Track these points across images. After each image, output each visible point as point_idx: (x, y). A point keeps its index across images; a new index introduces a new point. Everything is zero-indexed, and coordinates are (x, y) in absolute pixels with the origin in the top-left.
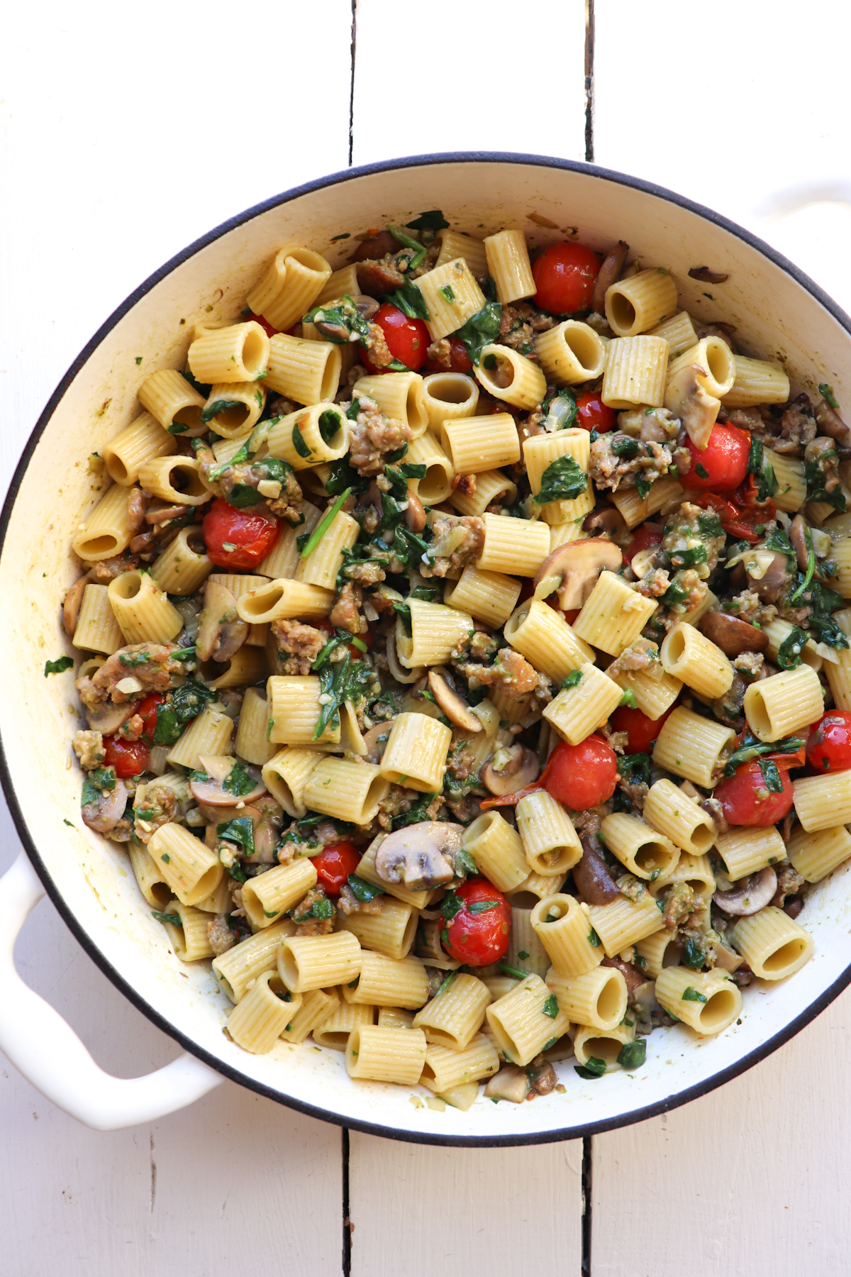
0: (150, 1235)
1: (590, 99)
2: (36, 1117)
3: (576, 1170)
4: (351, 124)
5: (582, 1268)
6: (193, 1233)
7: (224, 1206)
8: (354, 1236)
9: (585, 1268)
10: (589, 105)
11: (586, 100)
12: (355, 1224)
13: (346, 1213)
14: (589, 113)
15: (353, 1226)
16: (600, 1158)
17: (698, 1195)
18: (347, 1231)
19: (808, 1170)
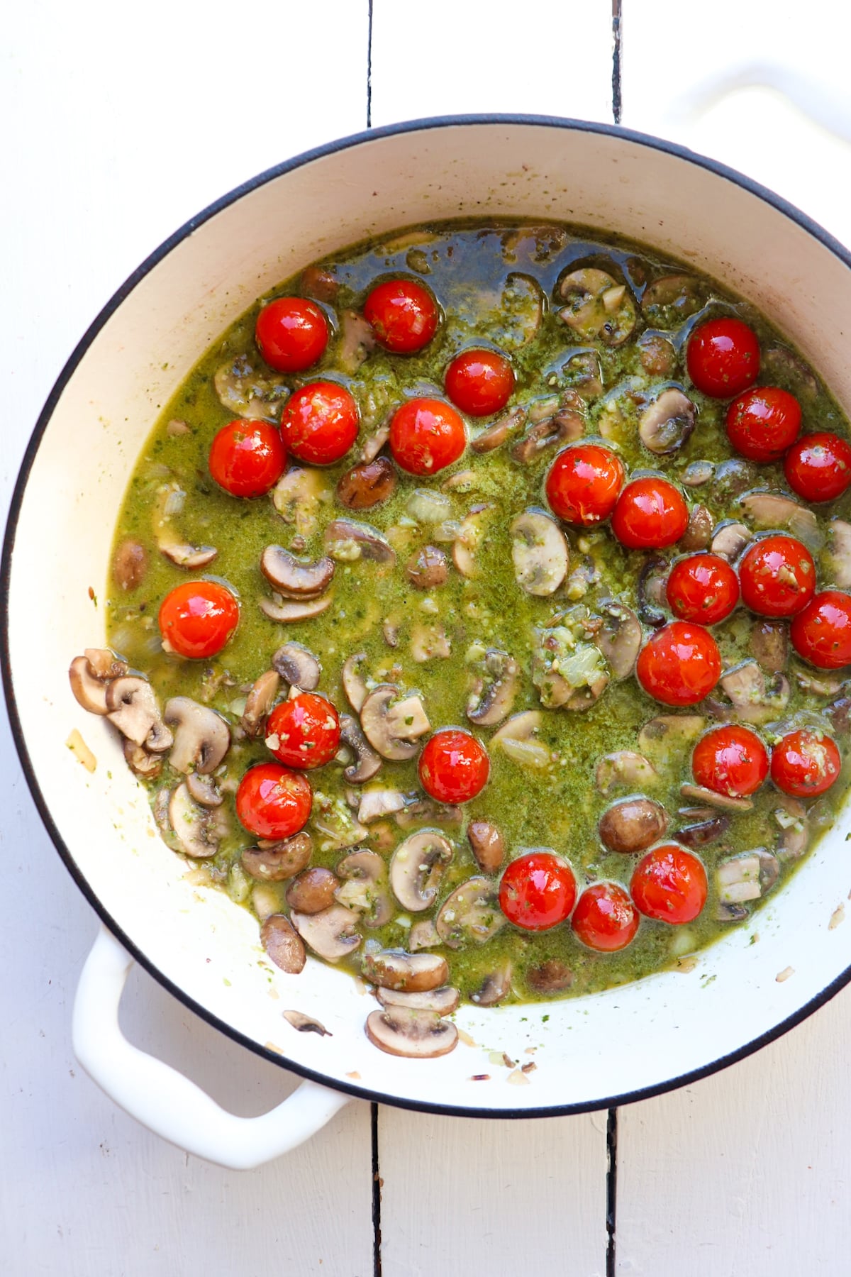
0: (186, 1187)
1: (618, 42)
2: (73, 1075)
3: (600, 1129)
4: (370, 74)
5: (607, 1222)
6: (227, 1186)
8: (383, 1191)
9: (610, 1222)
10: (617, 47)
11: (614, 43)
12: (384, 1179)
13: (375, 1168)
14: (616, 57)
15: (382, 1181)
16: (625, 1118)
17: (722, 1155)
18: (377, 1185)
19: (831, 1132)
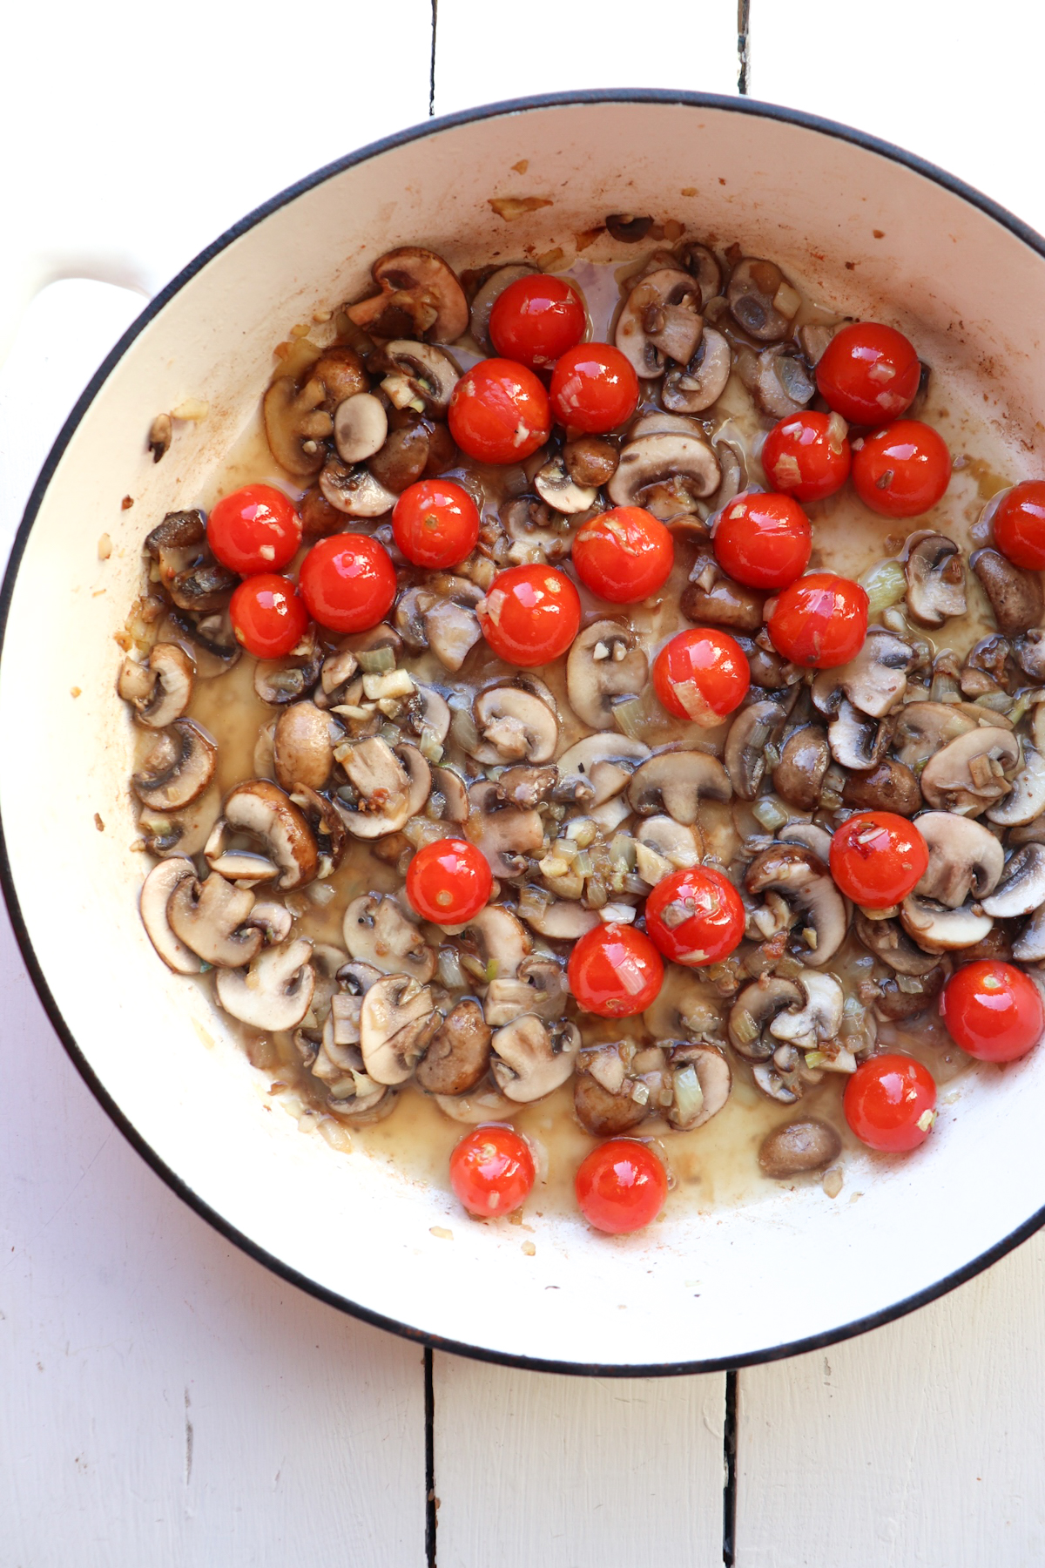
0: (186, 1512)
1: (744, 65)
2: (41, 1368)
3: (717, 1433)
4: (432, 98)
5: (724, 1551)
6: (239, 1509)
7: (278, 1476)
8: (439, 1514)
9: (727, 1550)
10: (743, 73)
11: (740, 66)
12: (441, 1499)
13: (430, 1484)
15: (439, 1501)
16: (747, 1418)
17: (869, 1464)
18: (432, 1507)
19: (1006, 1434)
